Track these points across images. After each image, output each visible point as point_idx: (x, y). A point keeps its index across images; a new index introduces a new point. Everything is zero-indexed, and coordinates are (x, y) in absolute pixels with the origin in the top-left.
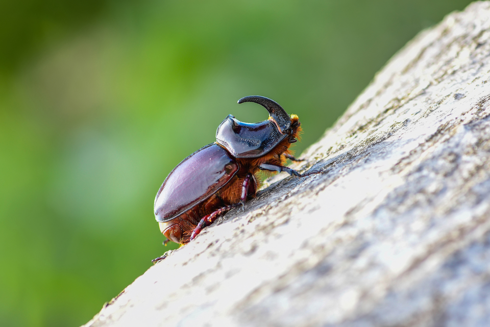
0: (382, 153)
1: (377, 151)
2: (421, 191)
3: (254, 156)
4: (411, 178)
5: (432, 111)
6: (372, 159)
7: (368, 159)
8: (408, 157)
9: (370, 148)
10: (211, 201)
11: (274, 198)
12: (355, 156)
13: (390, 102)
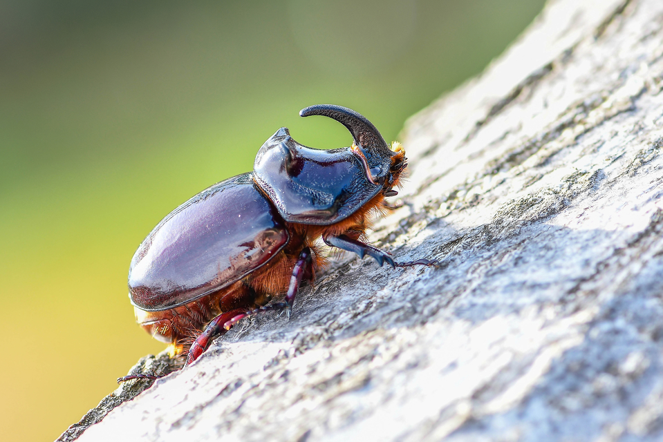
0: (547, 248)
1: (538, 239)
2: (610, 368)
3: (319, 222)
4: (595, 333)
5: (643, 163)
6: (528, 259)
7: (520, 258)
8: (592, 278)
9: (525, 228)
10: (233, 292)
11: (346, 302)
12: (498, 240)
13: (569, 109)
